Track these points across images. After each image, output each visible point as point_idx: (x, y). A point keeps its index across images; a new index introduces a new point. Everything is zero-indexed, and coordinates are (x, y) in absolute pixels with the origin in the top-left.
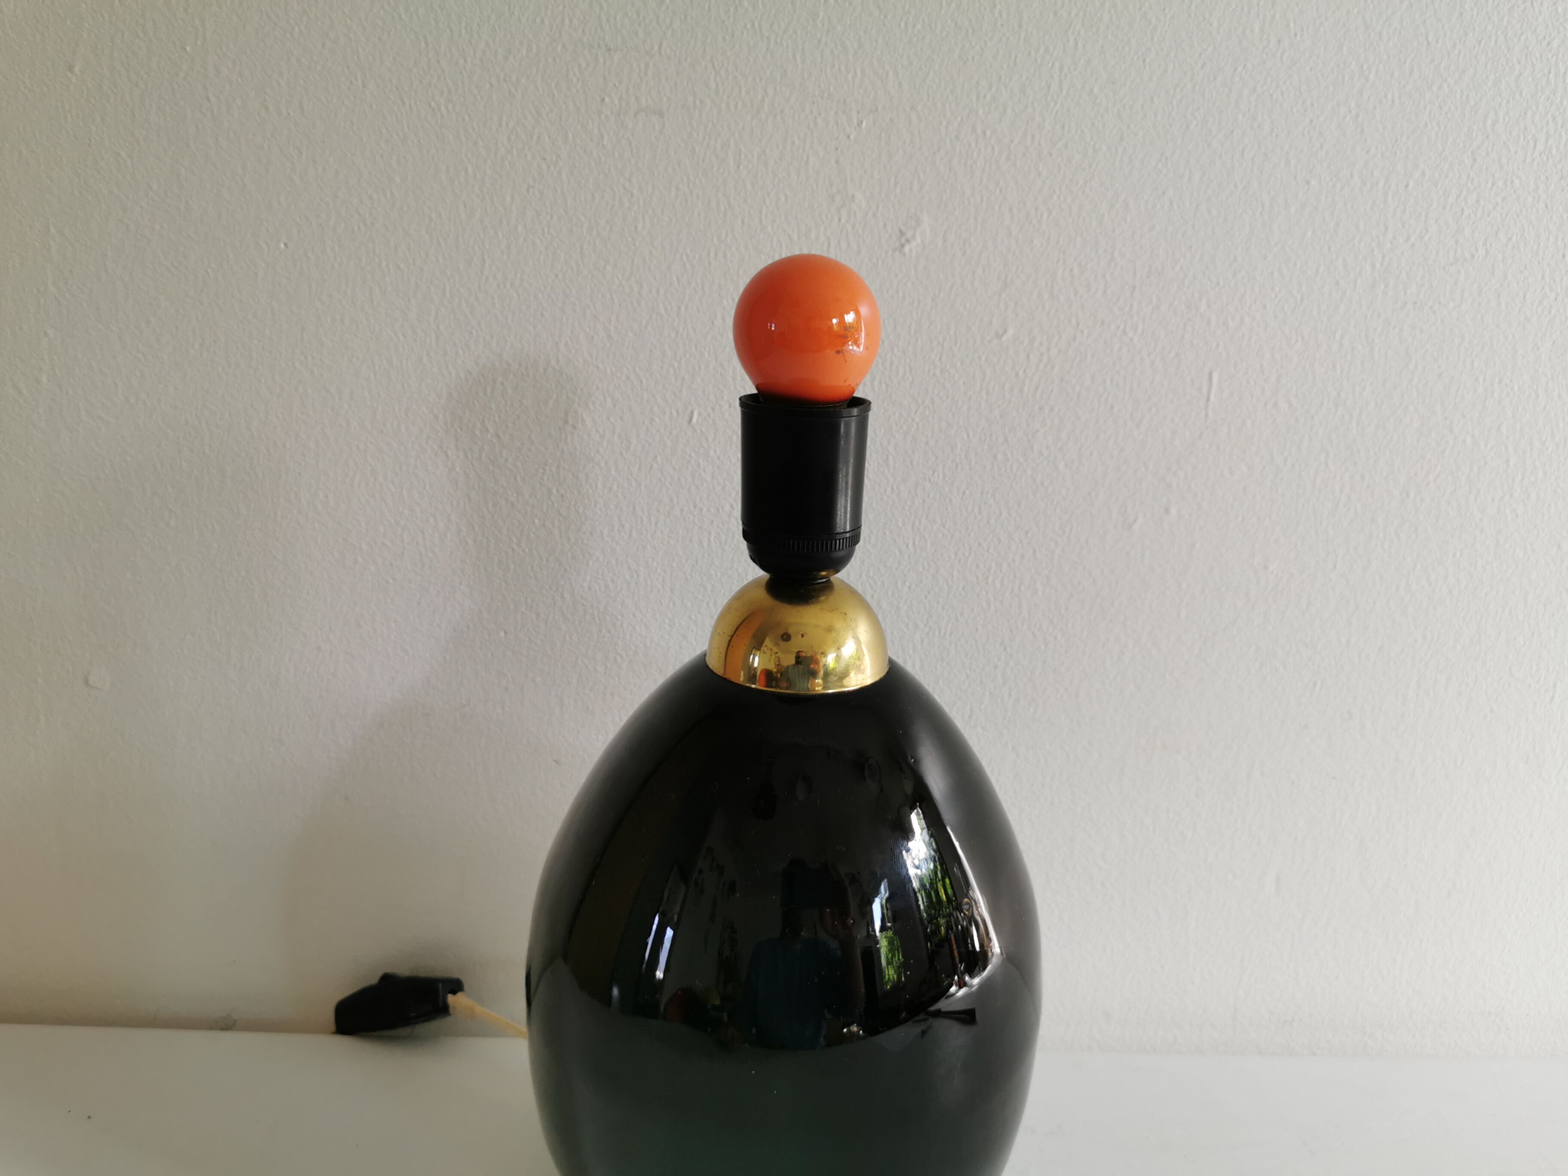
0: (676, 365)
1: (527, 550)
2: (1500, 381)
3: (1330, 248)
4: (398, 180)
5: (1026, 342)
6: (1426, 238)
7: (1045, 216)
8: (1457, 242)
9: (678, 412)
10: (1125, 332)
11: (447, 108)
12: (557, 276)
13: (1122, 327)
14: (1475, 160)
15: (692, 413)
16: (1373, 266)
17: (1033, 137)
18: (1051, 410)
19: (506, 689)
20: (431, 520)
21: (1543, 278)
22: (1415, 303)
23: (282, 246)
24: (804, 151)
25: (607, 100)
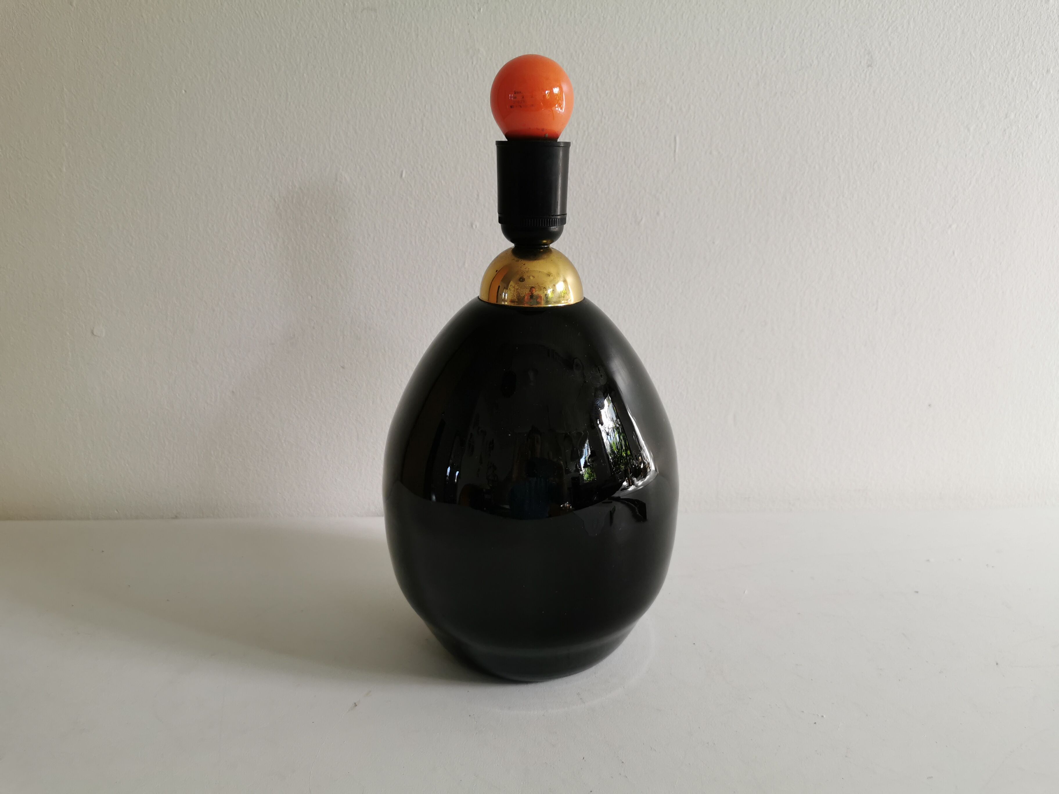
0: (392, 146)
1: (320, 251)
2: (832, 133)
3: (733, 65)
4: (241, 53)
5: (576, 125)
6: (785, 57)
7: (581, 55)
8: (802, 57)
9: (395, 171)
10: (627, 117)
11: (265, 14)
12: (326, 101)
13: (626, 114)
14: (808, 13)
15: (402, 172)
16: (757, 74)
17: (571, 13)
18: (592, 161)
19: (314, 328)
20: (269, 237)
21: (850, 75)
22: (781, 93)
23: (184, 92)
24: (451, 26)
25: (347, 4)
